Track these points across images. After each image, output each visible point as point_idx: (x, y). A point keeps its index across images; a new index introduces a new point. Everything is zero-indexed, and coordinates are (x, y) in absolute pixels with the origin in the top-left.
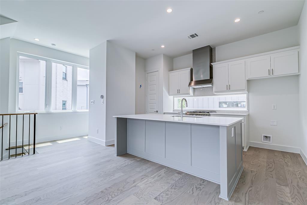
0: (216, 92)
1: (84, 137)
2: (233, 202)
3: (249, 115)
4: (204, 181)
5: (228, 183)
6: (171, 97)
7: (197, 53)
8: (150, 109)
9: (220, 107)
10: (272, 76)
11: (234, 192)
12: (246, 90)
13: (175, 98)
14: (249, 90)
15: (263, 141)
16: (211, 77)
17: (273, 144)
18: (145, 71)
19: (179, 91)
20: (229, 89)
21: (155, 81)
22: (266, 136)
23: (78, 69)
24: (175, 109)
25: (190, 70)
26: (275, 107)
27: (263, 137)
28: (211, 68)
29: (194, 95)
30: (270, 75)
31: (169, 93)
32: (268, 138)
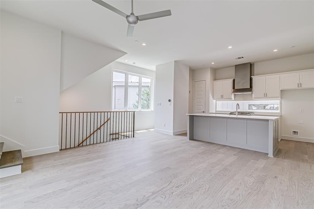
0: (254, 98)
1: (150, 130)
2: (276, 158)
3: (281, 116)
4: (256, 151)
5: (273, 149)
6: (214, 101)
7: (238, 67)
8: (197, 110)
9: (249, 109)
10: (300, 88)
11: (276, 155)
12: (280, 97)
13: (217, 102)
14: (281, 98)
15: (292, 135)
16: (251, 87)
17: (300, 137)
18: (193, 80)
19: (222, 96)
20: (266, 96)
21: (202, 88)
22: (294, 132)
23: (142, 78)
24: (217, 110)
25: (232, 81)
26: (303, 110)
27: (292, 132)
28: (251, 79)
29: (235, 100)
30: (299, 87)
31: (213, 97)
32: (296, 133)
